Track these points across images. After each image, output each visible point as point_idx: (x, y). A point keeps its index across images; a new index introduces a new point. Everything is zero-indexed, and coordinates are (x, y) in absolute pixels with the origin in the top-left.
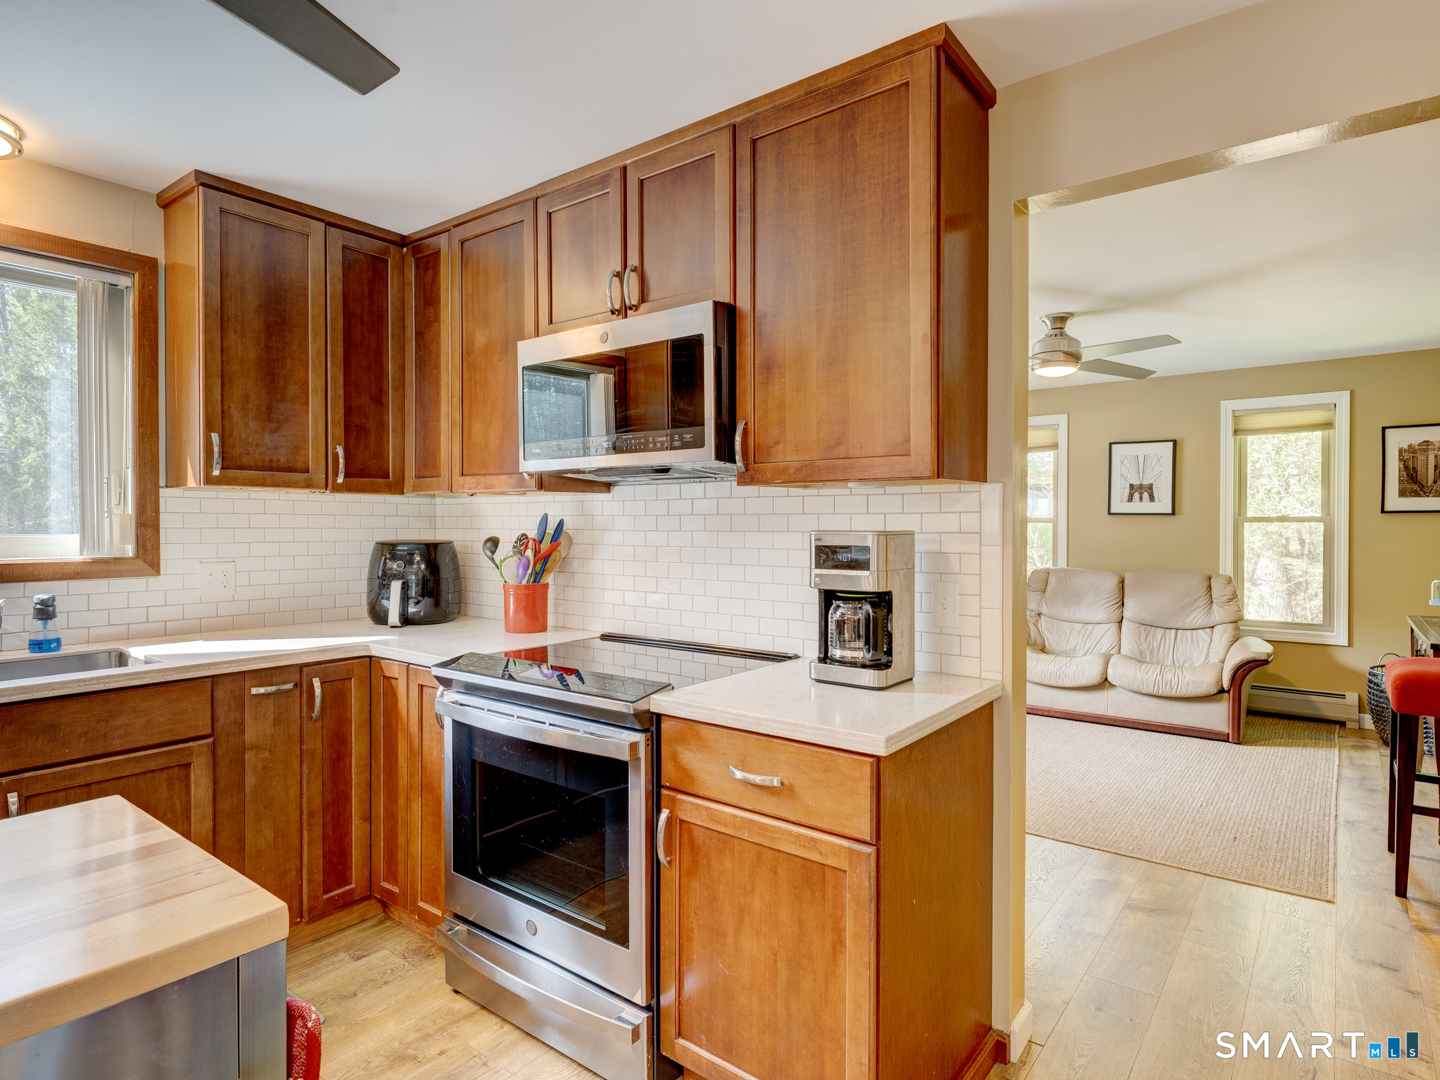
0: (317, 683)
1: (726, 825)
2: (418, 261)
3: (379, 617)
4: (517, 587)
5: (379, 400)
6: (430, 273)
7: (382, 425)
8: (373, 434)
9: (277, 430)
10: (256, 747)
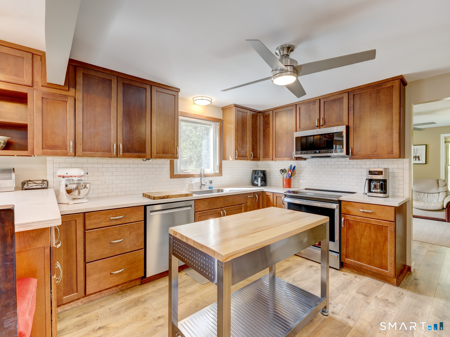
0: (257, 195)
1: (358, 220)
2: (263, 116)
3: (254, 185)
4: (286, 179)
5: (256, 143)
6: (267, 118)
7: (257, 148)
8: (256, 149)
9: (243, 149)
10: (249, 207)
